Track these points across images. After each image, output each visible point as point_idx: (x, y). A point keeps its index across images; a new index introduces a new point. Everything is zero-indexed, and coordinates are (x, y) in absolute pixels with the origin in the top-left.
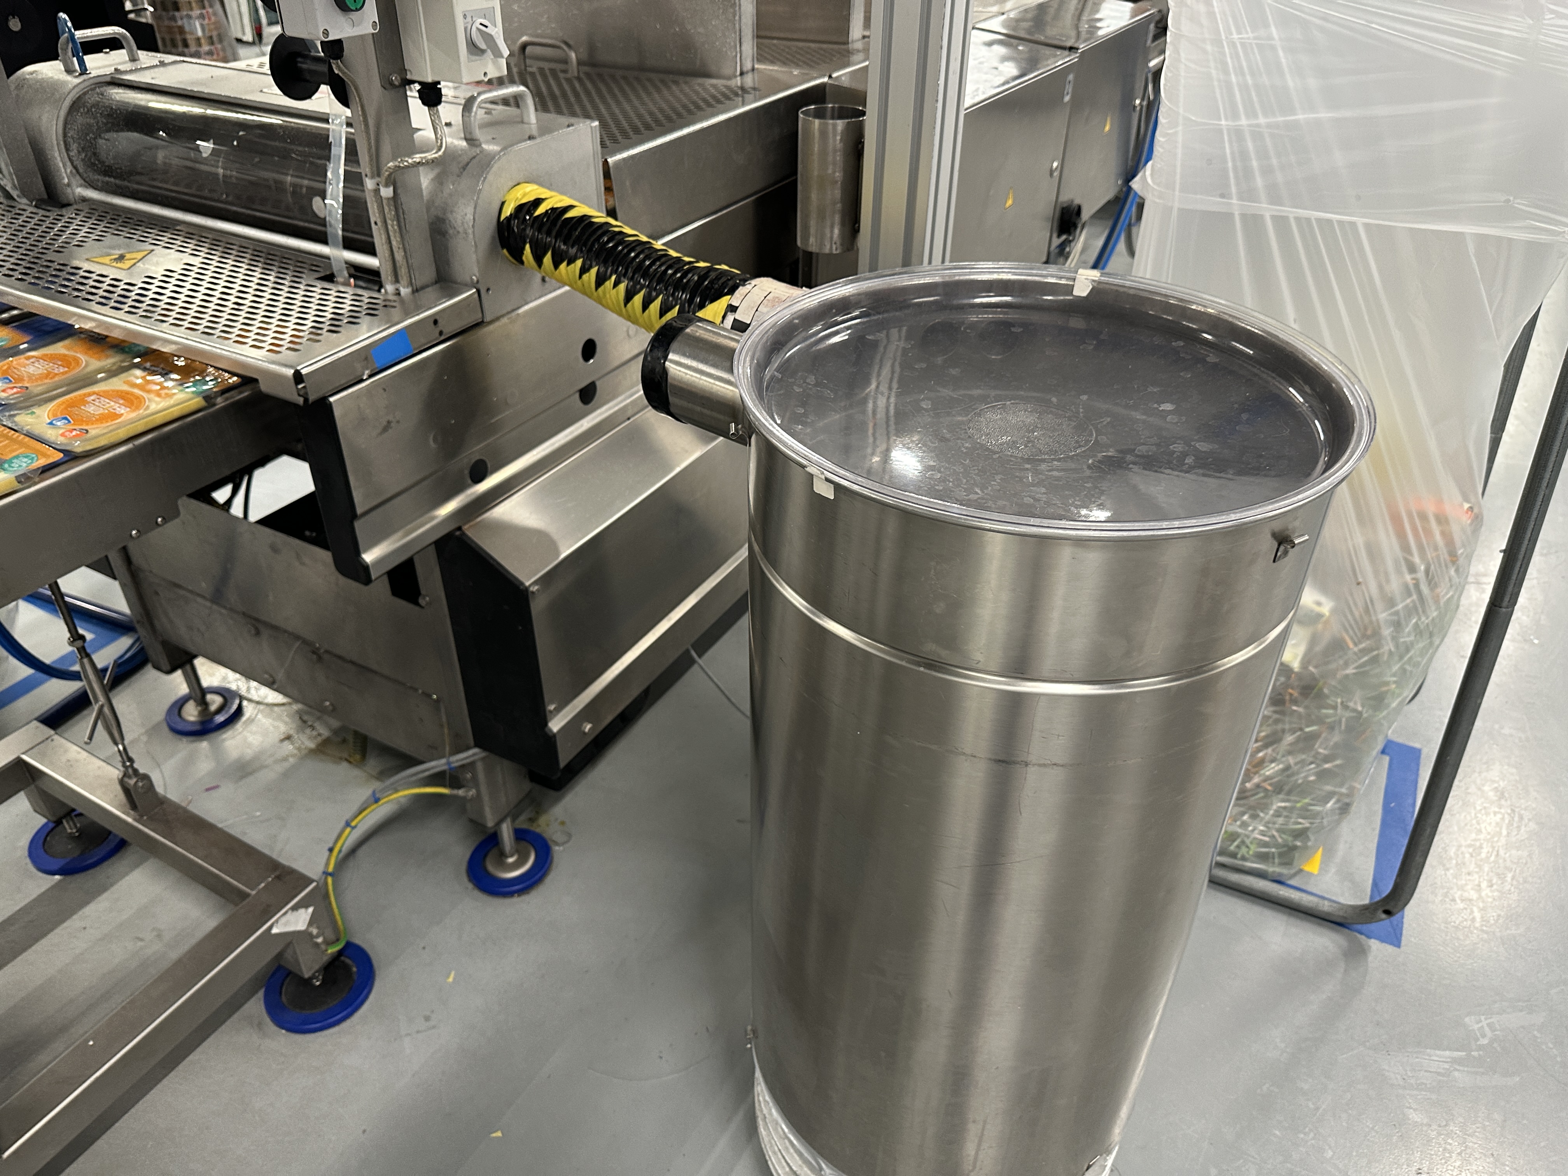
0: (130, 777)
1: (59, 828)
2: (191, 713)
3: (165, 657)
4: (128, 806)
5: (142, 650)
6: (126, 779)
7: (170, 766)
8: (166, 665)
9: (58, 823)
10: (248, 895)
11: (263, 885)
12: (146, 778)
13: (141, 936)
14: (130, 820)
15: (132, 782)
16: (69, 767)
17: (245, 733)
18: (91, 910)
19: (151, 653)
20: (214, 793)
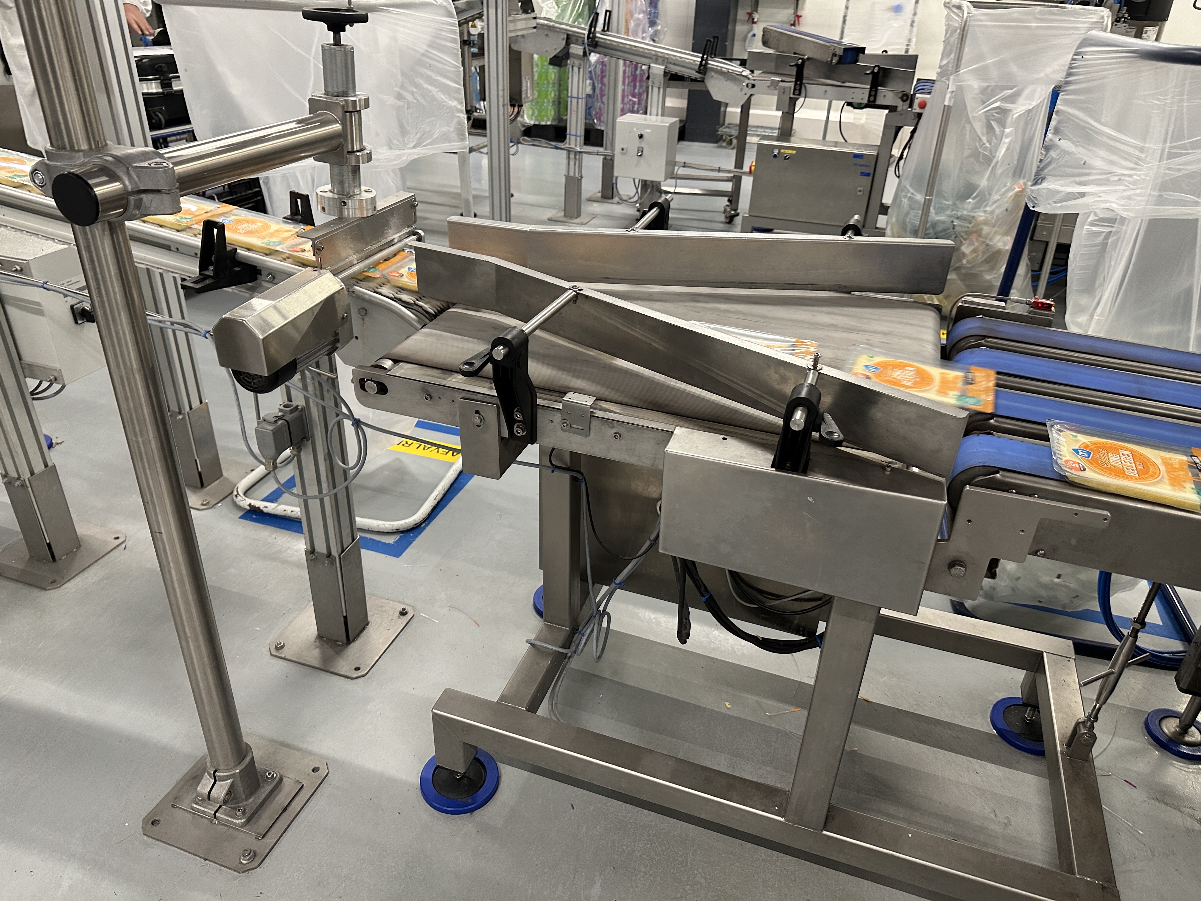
0: (1085, 727)
1: (1023, 708)
2: (1170, 727)
3: (1189, 679)
4: (1067, 740)
5: (1180, 660)
6: (1081, 726)
7: (1121, 742)
8: (1185, 682)
9: (1025, 705)
10: (1074, 874)
11: (1089, 879)
12: (1094, 737)
13: (998, 813)
14: (1059, 749)
15: (1084, 731)
16: (1062, 685)
17: (1191, 776)
18: (991, 768)
19: (1184, 668)
20: (1128, 788)
